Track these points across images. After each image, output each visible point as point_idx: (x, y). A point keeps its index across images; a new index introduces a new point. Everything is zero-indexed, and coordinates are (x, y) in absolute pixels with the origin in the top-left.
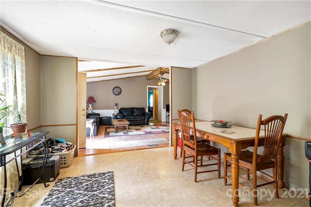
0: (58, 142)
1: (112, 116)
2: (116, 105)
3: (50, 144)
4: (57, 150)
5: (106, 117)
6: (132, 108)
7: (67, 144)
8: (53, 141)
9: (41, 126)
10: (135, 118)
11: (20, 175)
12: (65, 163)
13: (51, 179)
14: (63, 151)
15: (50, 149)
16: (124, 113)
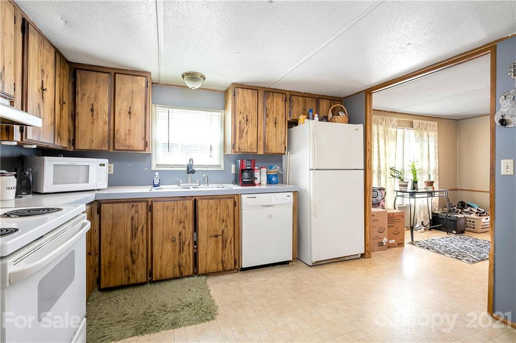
0: (469, 206)
3: (460, 206)
4: (466, 212)
7: (478, 210)
8: (465, 204)
9: (457, 190)
11: (431, 218)
12: (474, 228)
13: (453, 232)
14: (472, 215)
15: (460, 210)
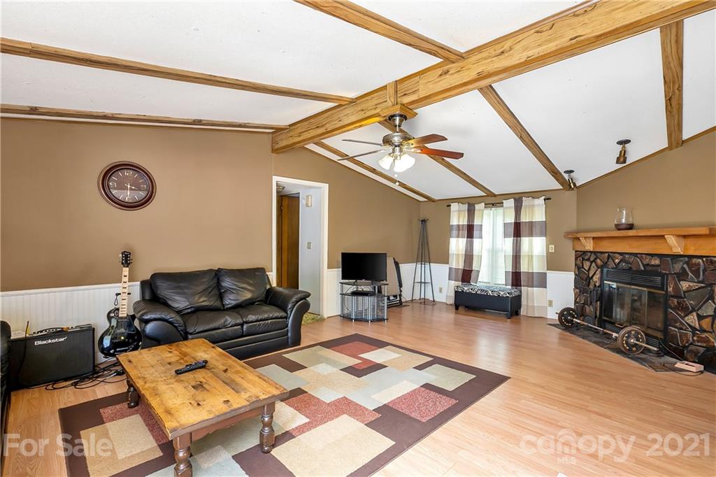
1: (102, 324)
2: (127, 259)
5: (60, 332)
6: (211, 270)
10: (242, 325)
16: (177, 298)
